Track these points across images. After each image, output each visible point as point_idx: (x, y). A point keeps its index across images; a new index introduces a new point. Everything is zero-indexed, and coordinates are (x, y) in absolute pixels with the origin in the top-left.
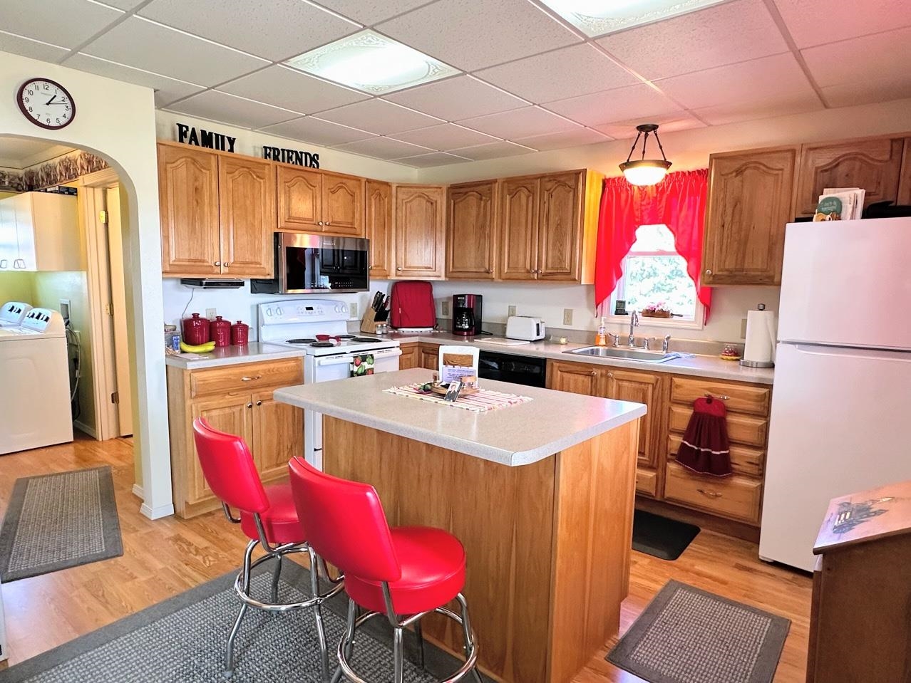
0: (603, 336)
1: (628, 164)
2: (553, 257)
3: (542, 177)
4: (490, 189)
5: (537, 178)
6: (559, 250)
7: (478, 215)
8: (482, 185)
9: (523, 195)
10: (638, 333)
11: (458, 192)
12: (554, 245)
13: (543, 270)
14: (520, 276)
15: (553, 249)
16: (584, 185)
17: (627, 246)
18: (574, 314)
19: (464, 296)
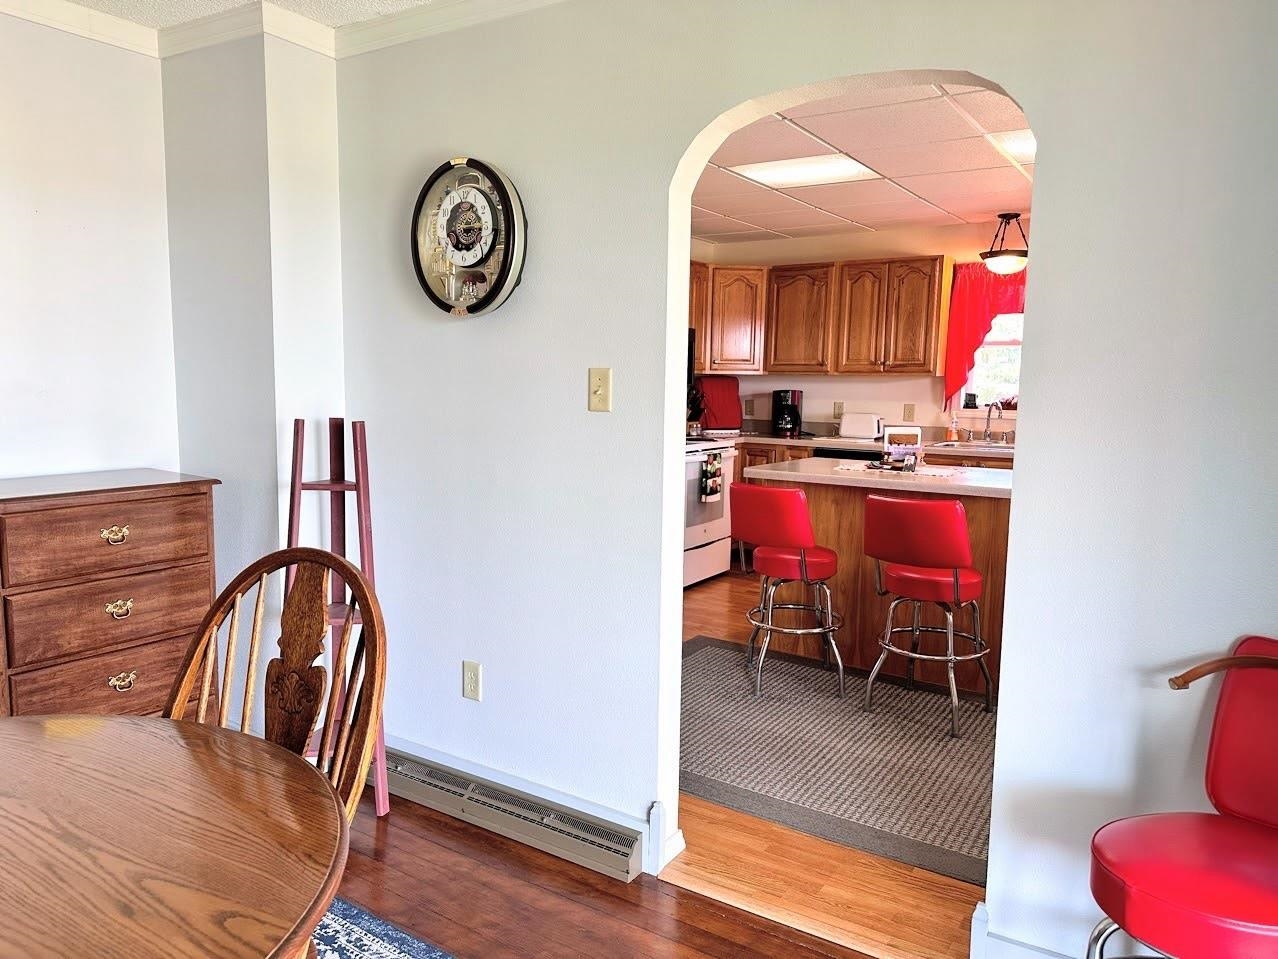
0: (954, 431)
1: (992, 254)
2: (904, 348)
3: (891, 262)
4: (826, 273)
5: (885, 263)
6: (911, 340)
7: (809, 302)
8: (815, 268)
9: (868, 282)
10: (995, 427)
11: (782, 275)
12: (905, 335)
13: (890, 362)
14: (862, 368)
15: (904, 338)
16: (941, 271)
17: (982, 335)
18: (917, 409)
19: (788, 391)
